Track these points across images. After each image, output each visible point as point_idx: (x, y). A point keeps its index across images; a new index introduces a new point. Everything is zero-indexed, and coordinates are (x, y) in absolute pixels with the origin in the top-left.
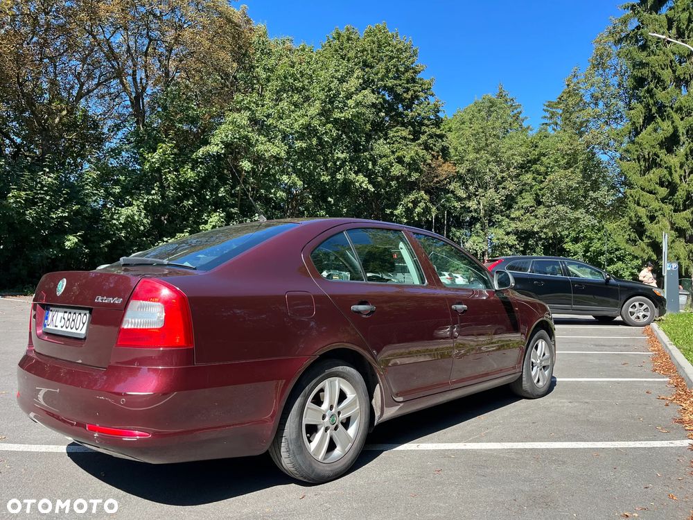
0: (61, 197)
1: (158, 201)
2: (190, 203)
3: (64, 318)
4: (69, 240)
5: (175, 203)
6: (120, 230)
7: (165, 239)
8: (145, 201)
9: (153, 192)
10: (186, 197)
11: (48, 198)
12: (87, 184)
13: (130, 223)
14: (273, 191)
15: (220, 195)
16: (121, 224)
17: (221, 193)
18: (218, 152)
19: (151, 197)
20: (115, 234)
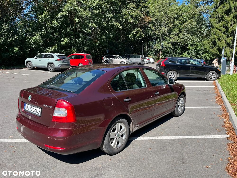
0: (11, 33)
1: (45, 33)
2: (57, 34)
3: (32, 108)
4: (15, 49)
5: (51, 34)
6: (33, 45)
7: (49, 48)
8: (41, 34)
9: (43, 30)
10: (55, 32)
11: (6, 34)
13: (36, 42)
14: (86, 30)
15: (67, 31)
16: (33, 42)
18: (65, 15)
19: (42, 32)
20: (31, 46)
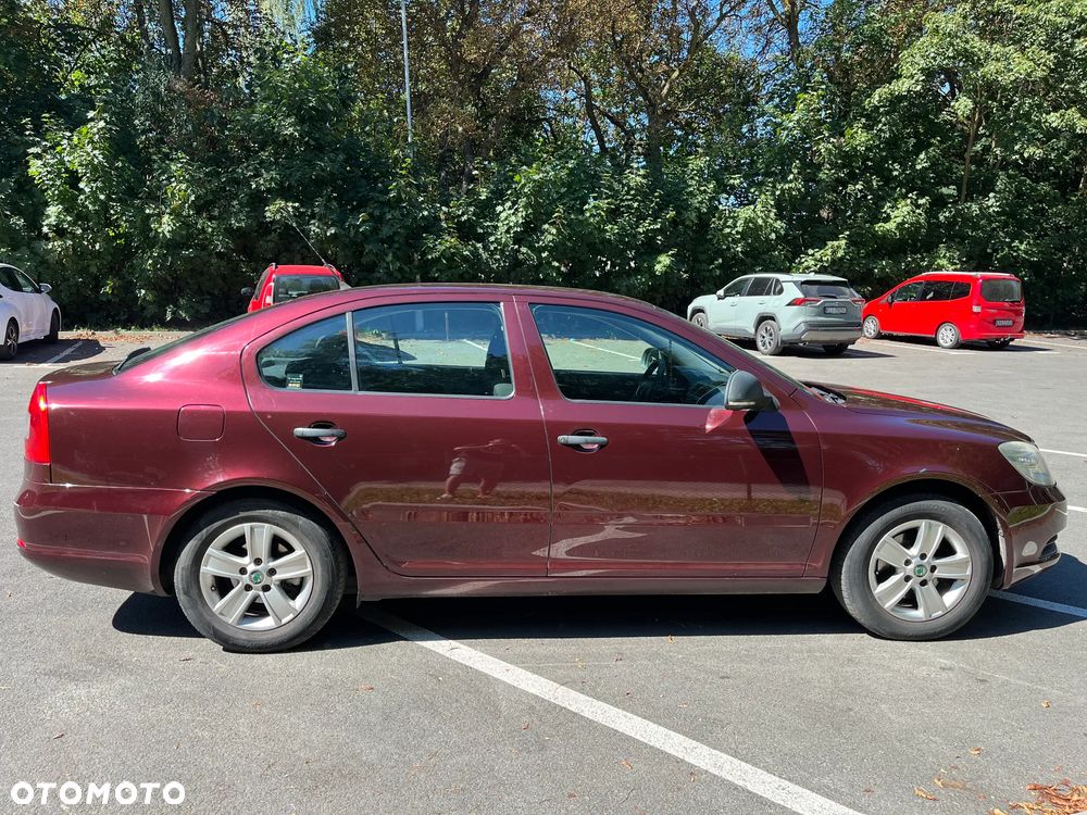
0: (652, 202)
1: (799, 190)
2: (859, 187)
4: (661, 262)
5: (835, 191)
6: (735, 242)
7: (810, 252)
8: (778, 193)
9: (791, 176)
10: (853, 178)
11: (636, 205)
12: (692, 178)
13: (752, 230)
14: (1016, 148)
15: (918, 167)
16: (738, 233)
17: (922, 162)
19: (787, 186)
20: (729, 249)
